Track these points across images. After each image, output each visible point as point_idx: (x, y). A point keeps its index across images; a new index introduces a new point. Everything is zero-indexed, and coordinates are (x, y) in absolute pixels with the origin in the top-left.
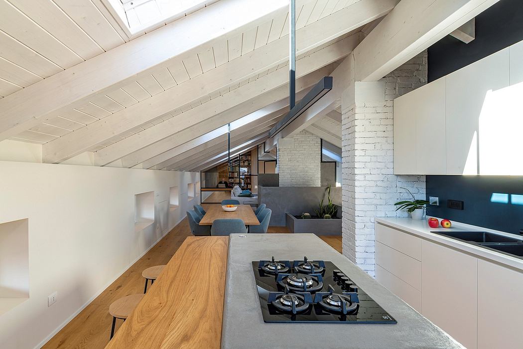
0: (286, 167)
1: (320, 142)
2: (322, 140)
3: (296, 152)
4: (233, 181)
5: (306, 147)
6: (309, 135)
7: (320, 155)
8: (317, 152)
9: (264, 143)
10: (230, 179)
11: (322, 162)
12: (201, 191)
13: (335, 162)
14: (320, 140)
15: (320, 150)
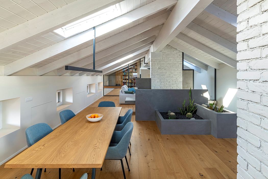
0: (156, 73)
1: (182, 55)
2: (183, 53)
3: (164, 62)
4: (125, 81)
5: (171, 59)
6: (174, 50)
7: (182, 64)
8: (179, 63)
9: (144, 57)
10: (124, 80)
11: (183, 70)
12: (104, 88)
13: (193, 70)
14: (182, 53)
15: (182, 61)
